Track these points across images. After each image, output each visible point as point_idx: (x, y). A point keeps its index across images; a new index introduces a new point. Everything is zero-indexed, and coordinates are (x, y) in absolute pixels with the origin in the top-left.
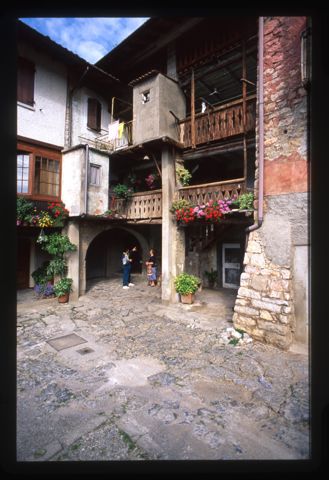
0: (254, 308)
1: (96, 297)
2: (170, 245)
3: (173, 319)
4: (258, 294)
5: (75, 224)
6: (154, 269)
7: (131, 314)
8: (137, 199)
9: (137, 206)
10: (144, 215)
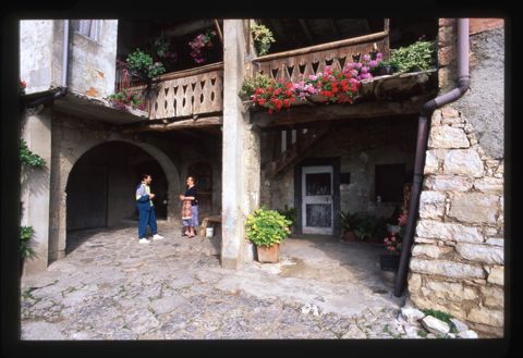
0: (466, 261)
1: (89, 261)
2: (238, 156)
3: (260, 296)
4: (474, 231)
5: (41, 114)
6: (195, 208)
7: (167, 293)
8: (169, 84)
9: (170, 97)
10: (183, 111)
